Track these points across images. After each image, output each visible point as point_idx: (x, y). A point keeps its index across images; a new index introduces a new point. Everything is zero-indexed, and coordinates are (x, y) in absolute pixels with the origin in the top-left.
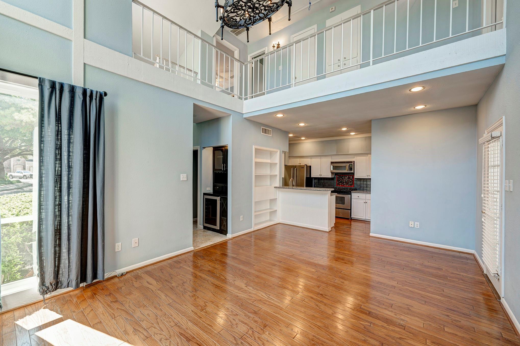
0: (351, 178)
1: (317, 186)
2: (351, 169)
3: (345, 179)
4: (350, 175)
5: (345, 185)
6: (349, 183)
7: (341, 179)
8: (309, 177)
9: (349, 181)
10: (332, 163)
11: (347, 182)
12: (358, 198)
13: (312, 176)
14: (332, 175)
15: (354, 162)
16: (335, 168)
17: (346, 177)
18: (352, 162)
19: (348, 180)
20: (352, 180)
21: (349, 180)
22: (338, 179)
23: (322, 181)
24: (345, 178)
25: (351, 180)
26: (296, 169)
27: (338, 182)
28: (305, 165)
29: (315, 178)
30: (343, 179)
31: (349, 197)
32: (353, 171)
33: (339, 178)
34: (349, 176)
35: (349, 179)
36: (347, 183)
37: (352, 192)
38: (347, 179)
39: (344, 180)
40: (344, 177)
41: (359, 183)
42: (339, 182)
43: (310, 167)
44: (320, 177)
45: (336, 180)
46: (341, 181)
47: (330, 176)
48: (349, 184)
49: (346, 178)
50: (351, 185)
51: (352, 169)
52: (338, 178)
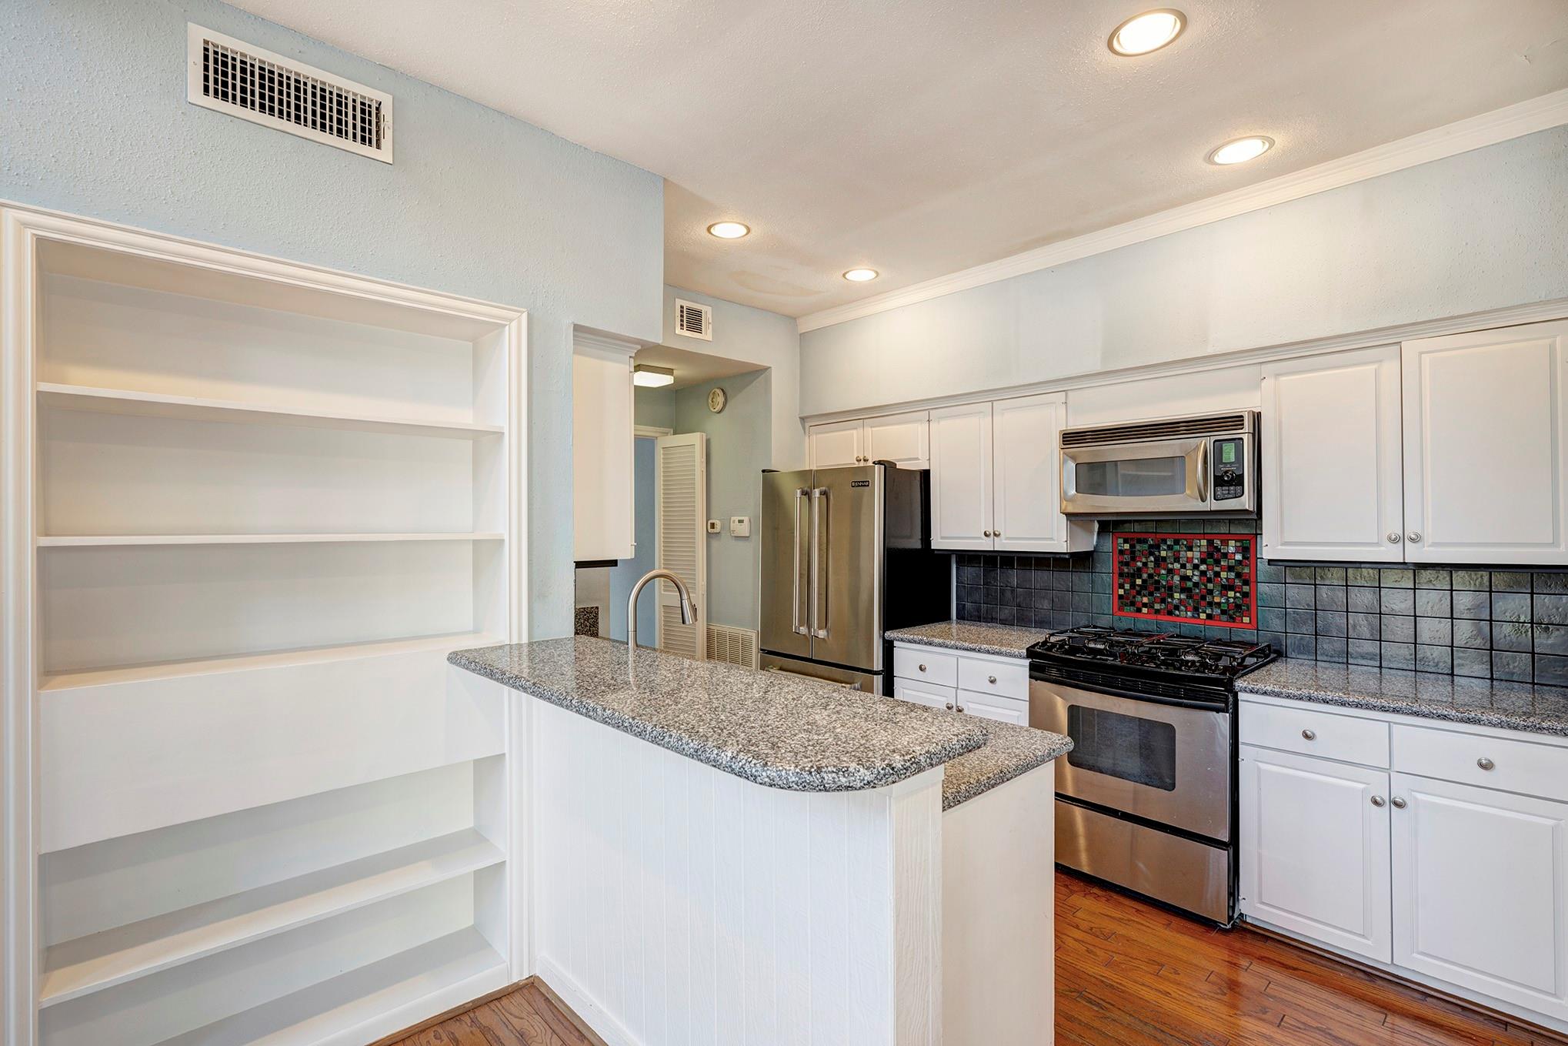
0: (1225, 555)
1: (979, 610)
2: (1228, 481)
3: (1183, 566)
4: (1224, 529)
5: (1177, 608)
6: (1210, 592)
7: (1145, 564)
8: (918, 545)
9: (1209, 580)
10: (1071, 438)
11: (1196, 585)
12: (1304, 746)
13: (937, 543)
14: (1071, 536)
15: (1257, 418)
16: (1092, 477)
17: (1190, 548)
18: (1236, 421)
19: (1203, 573)
20: (1238, 575)
21: (1217, 574)
22: (1127, 564)
23: (1014, 577)
24: (1177, 559)
25: (1230, 569)
26: (824, 493)
27: (1121, 586)
28: (880, 463)
29: (967, 558)
30: (1160, 561)
31: (1213, 727)
32: (1246, 502)
33: (1133, 559)
34: (1210, 543)
35: (1217, 562)
36: (1198, 598)
37: (1239, 684)
38: (1196, 567)
39: (1170, 571)
40: (1170, 548)
41: (1299, 595)
42: (1133, 585)
43: (925, 475)
44: (985, 545)
45: (1106, 571)
46: (1150, 576)
47: (1056, 539)
48: (1210, 604)
49: (1190, 560)
50: (1235, 611)
51: (1239, 480)
52: (1122, 552)
